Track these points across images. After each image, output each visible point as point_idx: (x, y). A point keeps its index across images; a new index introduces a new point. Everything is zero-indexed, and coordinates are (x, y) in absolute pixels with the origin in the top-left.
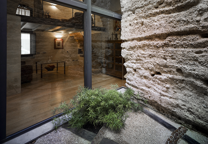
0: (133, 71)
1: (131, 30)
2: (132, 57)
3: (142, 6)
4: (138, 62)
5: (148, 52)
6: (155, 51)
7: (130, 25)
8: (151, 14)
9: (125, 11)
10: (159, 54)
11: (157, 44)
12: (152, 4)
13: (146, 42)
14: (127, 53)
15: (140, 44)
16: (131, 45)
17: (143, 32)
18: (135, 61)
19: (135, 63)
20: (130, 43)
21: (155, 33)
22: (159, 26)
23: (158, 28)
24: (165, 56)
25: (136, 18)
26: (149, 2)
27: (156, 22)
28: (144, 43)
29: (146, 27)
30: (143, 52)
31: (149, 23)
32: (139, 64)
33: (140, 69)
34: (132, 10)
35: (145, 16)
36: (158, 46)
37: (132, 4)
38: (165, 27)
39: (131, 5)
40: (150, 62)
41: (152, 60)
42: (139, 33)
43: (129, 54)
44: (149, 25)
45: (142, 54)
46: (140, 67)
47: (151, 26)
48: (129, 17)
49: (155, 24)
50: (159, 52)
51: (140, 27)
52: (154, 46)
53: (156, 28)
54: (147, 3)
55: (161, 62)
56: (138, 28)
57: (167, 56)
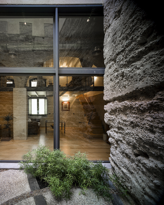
0: (115, 143)
1: (112, 87)
2: (114, 123)
3: (123, 49)
4: (119, 131)
5: (131, 118)
6: (138, 116)
7: (111, 80)
8: (133, 57)
9: (107, 63)
10: (143, 123)
11: (140, 105)
12: (135, 41)
13: (127, 103)
14: (109, 118)
15: (121, 105)
16: (112, 108)
17: (124, 88)
18: (117, 130)
19: (117, 132)
20: (112, 104)
21: (137, 88)
22: (142, 74)
23: (140, 79)
24: (152, 126)
25: (116, 68)
26: (131, 40)
27: (139, 69)
28: (125, 105)
29: (128, 80)
30: (124, 118)
31: (130, 73)
32: (120, 135)
33: (121, 141)
34: (114, 59)
35: (126, 63)
36: (141, 108)
37: (113, 51)
38: (151, 75)
39: (112, 53)
40: (132, 134)
41: (134, 131)
42: (120, 89)
43: (111, 119)
44: (130, 75)
45: (124, 121)
46: (121, 139)
47: (132, 77)
48: (110, 70)
49: (138, 72)
50: (143, 119)
51: (120, 81)
52: (137, 109)
53: (138, 80)
54: (129, 42)
55: (145, 137)
56: (118, 83)
57: (156, 127)
